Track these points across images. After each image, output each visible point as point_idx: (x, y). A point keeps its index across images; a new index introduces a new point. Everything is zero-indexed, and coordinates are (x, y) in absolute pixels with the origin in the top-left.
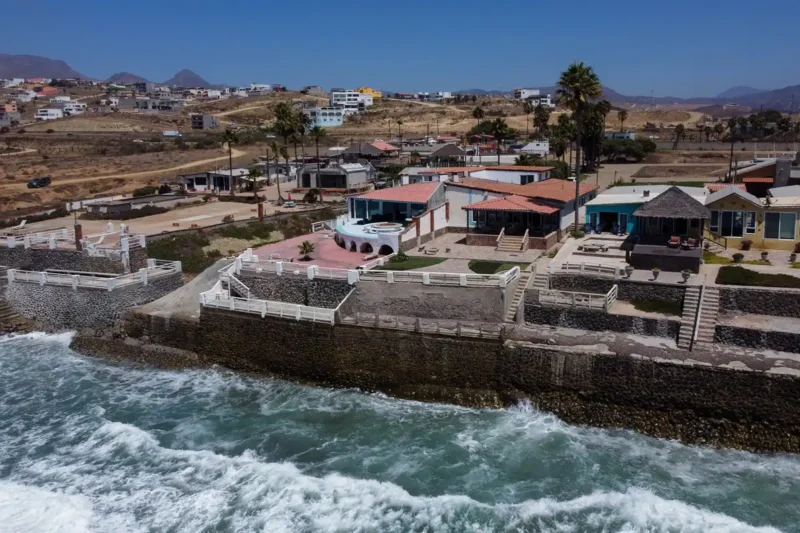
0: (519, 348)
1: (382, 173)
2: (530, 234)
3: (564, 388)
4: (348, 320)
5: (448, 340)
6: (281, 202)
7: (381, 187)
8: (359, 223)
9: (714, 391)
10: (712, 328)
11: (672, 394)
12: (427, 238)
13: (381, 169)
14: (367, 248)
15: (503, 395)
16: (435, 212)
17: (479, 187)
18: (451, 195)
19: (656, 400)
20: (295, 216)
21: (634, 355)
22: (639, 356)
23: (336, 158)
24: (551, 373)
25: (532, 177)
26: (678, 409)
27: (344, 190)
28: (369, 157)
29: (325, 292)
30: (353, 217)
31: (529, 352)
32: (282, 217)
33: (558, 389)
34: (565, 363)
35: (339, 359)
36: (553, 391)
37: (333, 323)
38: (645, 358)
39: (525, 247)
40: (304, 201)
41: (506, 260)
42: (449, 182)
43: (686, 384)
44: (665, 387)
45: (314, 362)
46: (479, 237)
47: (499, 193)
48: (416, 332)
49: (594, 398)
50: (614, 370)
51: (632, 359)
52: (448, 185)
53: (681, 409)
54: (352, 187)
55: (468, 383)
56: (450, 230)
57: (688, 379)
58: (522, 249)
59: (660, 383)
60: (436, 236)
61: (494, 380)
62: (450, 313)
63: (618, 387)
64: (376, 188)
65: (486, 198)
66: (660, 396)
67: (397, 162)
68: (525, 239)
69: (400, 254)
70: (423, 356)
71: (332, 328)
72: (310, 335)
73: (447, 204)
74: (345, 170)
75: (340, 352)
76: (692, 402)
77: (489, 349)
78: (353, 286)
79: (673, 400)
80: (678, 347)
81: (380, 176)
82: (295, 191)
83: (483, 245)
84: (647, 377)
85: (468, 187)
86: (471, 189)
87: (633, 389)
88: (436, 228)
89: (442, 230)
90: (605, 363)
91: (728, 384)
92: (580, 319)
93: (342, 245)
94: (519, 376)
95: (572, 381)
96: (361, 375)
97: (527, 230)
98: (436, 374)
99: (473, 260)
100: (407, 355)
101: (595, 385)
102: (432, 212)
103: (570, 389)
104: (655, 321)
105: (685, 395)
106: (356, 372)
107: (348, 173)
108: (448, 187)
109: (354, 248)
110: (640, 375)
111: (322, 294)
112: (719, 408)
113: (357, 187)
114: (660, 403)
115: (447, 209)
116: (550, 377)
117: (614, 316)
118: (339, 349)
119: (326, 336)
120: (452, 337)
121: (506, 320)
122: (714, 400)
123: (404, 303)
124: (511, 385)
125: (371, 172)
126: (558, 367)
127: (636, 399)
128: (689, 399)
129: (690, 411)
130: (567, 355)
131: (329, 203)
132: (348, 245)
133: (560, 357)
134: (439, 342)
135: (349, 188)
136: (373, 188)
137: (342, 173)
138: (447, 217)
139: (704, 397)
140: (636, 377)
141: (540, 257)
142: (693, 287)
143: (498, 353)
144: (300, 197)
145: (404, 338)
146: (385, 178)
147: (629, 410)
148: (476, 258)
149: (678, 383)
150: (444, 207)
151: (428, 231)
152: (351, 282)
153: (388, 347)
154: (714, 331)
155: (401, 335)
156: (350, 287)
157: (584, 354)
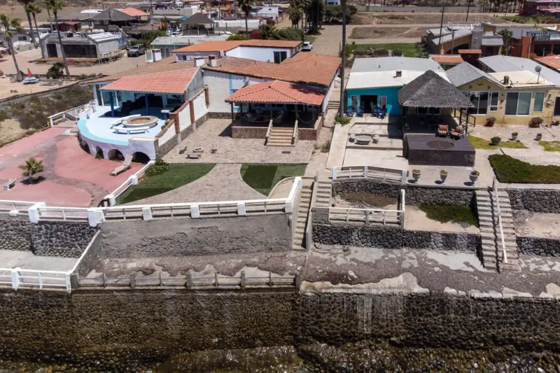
0: (319, 295)
1: (134, 40)
2: (299, 126)
3: (373, 336)
4: (92, 278)
5: (229, 294)
6: (20, 78)
7: (134, 55)
8: (108, 115)
9: (536, 324)
10: (513, 241)
11: (492, 332)
12: (189, 130)
13: (133, 36)
14: (117, 155)
15: (303, 351)
16: (195, 102)
17: (239, 72)
18: (209, 80)
19: (475, 339)
20: (34, 97)
21: (448, 290)
22: (453, 291)
23: (88, 21)
24: (357, 320)
25: (285, 53)
26: (499, 345)
27: (94, 59)
28: (120, 24)
29: (58, 237)
30: (100, 104)
31: (330, 298)
32: (17, 101)
33: (367, 336)
34: (373, 307)
35: (83, 335)
36: (360, 340)
37: (69, 289)
38: (462, 293)
39: (295, 140)
40: (47, 76)
41: (281, 162)
42: (206, 66)
43: (505, 318)
44: (484, 324)
45: (46, 341)
46: (246, 130)
47: (261, 78)
48: (187, 289)
49: (406, 343)
50: (428, 309)
51: (447, 295)
52: (206, 71)
53: (501, 345)
54: (103, 57)
55: (259, 342)
56: (210, 115)
57: (508, 313)
58: (293, 143)
59: (480, 320)
60: (197, 127)
61: (291, 334)
62: (227, 246)
63: (434, 328)
64: (129, 56)
65: (247, 84)
66: (479, 335)
67: (148, 28)
68: (296, 131)
69: (159, 162)
70: (198, 317)
71: (69, 296)
72: (37, 306)
73: (206, 91)
74: (94, 41)
75: (83, 325)
76: (513, 337)
77: (282, 300)
78: (97, 228)
79: (494, 338)
80: (484, 267)
81: (133, 44)
82: (39, 62)
83: (251, 137)
84: (464, 314)
85: (227, 73)
86: (230, 75)
87: (451, 329)
88: (197, 117)
89: (203, 118)
90: (418, 302)
91: (549, 315)
92: (374, 238)
93: (86, 148)
94: (320, 327)
95: (382, 327)
96: (116, 351)
97: (297, 122)
98: (217, 336)
99: (243, 164)
100: (178, 319)
101: (407, 328)
102: (191, 103)
103: (380, 336)
104: (455, 236)
105: (505, 331)
106: (109, 347)
107: (97, 43)
108: (206, 72)
109: (100, 154)
110: (456, 312)
111: (54, 239)
112: (541, 341)
113: (109, 56)
114: (480, 342)
115: (207, 95)
116: (357, 324)
117: (411, 232)
118: (81, 321)
119: (61, 306)
120: (236, 290)
121: (294, 247)
122: (535, 334)
123: (168, 242)
124: (311, 339)
125: (123, 38)
126: (364, 313)
127: (453, 340)
128: (510, 335)
129: (510, 347)
130: (375, 298)
131: (77, 77)
132: (93, 150)
133: (366, 300)
134: (219, 298)
135: (99, 57)
136: (126, 55)
137: (91, 43)
138: (207, 103)
139: (525, 331)
140: (452, 316)
141: (313, 153)
142: (482, 189)
143: (293, 301)
144: (45, 69)
145: (172, 298)
146: (138, 46)
147: (446, 352)
148: (247, 161)
149: (498, 318)
150: (203, 95)
151: (188, 123)
152: (93, 224)
153: (152, 312)
154: (515, 244)
155: (168, 294)
156: (92, 231)
157: (394, 295)
